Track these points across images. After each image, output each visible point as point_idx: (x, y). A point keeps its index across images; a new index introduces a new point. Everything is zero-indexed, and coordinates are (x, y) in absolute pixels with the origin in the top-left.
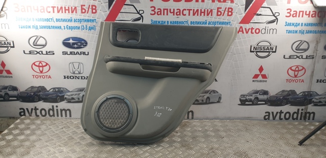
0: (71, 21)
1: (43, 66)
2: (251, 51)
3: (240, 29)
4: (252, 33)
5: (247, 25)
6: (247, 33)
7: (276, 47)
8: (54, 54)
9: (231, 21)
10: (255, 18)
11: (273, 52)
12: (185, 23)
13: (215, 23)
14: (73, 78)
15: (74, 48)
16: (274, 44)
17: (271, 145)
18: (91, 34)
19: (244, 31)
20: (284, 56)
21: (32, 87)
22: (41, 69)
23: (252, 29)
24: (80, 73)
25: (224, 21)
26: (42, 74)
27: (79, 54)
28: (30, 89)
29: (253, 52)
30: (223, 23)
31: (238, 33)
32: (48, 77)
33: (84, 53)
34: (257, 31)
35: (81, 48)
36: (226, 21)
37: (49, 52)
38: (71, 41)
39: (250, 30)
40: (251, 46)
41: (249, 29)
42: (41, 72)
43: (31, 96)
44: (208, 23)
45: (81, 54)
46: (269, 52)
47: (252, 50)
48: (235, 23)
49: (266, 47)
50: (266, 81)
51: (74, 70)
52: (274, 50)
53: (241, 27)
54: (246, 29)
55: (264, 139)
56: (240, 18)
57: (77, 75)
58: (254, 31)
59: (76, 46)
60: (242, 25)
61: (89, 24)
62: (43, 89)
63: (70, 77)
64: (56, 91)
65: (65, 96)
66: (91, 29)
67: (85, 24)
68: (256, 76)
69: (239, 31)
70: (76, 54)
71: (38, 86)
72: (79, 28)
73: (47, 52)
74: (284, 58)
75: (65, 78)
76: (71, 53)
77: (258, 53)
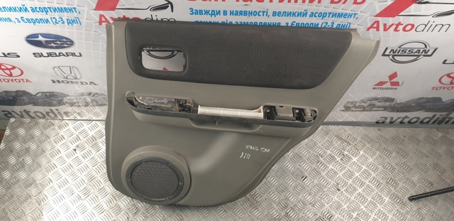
0: (26, 10)
1: (9, 69)
2: (384, 55)
3: (374, 24)
4: (396, 30)
5: (391, 19)
6: (385, 29)
7: (436, 50)
8: (18, 56)
9: (359, 13)
10: (414, 8)
11: (424, 56)
12: (261, 14)
13: (323, 15)
14: (68, 82)
15: (52, 47)
16: (432, 45)
17: (369, 199)
18: (75, 30)
19: (381, 27)
20: (446, 61)
21: (6, 92)
22: (8, 72)
23: (400, 24)
24: (76, 78)
25: (344, 12)
26: (14, 78)
27: (64, 55)
28: (4, 94)
29: (388, 55)
30: (340, 15)
31: (368, 29)
32: (25, 81)
33: (73, 54)
34: (409, 27)
35: (65, 47)
36: (348, 12)
37: (9, 54)
38: (40, 38)
39: (394, 27)
40: (387, 49)
41: (393, 25)
42: (11, 75)
43: (11, 100)
44: (309, 14)
45: (68, 56)
46: (418, 56)
47: (387, 53)
48: (365, 15)
49: (416, 50)
50: (396, 89)
51: (65, 76)
52: (429, 53)
53: (378, 22)
54: (385, 25)
55: (362, 184)
56: (379, 7)
57: (74, 81)
58: (401, 28)
59: (53, 45)
60: (379, 19)
61: (65, 16)
62: (25, 93)
63: (63, 82)
64: (46, 95)
65: (65, 100)
66: (70, 22)
67: (57, 15)
68: (381, 83)
69: (372, 27)
70: (59, 56)
71: (15, 90)
72: (47, 21)
73: (4, 54)
74: (444, 63)
75: (54, 82)
76: (50, 55)
77: (395, 57)
